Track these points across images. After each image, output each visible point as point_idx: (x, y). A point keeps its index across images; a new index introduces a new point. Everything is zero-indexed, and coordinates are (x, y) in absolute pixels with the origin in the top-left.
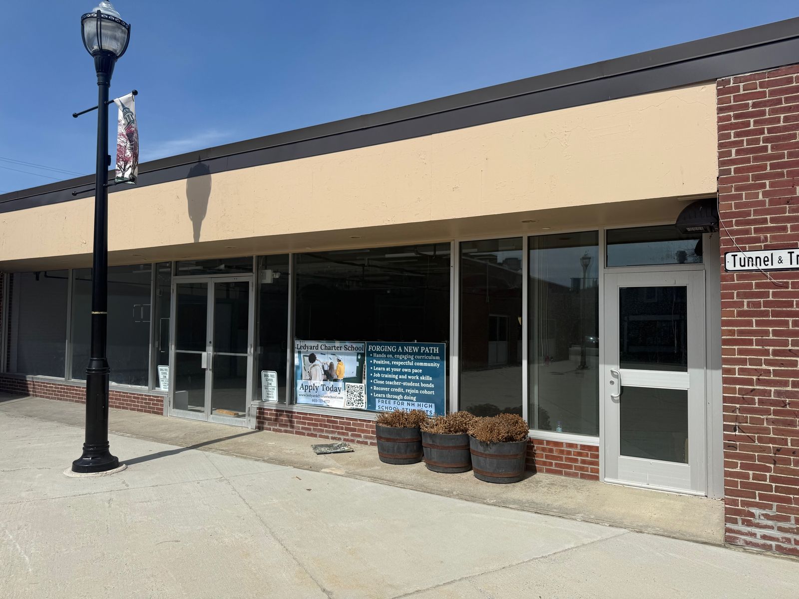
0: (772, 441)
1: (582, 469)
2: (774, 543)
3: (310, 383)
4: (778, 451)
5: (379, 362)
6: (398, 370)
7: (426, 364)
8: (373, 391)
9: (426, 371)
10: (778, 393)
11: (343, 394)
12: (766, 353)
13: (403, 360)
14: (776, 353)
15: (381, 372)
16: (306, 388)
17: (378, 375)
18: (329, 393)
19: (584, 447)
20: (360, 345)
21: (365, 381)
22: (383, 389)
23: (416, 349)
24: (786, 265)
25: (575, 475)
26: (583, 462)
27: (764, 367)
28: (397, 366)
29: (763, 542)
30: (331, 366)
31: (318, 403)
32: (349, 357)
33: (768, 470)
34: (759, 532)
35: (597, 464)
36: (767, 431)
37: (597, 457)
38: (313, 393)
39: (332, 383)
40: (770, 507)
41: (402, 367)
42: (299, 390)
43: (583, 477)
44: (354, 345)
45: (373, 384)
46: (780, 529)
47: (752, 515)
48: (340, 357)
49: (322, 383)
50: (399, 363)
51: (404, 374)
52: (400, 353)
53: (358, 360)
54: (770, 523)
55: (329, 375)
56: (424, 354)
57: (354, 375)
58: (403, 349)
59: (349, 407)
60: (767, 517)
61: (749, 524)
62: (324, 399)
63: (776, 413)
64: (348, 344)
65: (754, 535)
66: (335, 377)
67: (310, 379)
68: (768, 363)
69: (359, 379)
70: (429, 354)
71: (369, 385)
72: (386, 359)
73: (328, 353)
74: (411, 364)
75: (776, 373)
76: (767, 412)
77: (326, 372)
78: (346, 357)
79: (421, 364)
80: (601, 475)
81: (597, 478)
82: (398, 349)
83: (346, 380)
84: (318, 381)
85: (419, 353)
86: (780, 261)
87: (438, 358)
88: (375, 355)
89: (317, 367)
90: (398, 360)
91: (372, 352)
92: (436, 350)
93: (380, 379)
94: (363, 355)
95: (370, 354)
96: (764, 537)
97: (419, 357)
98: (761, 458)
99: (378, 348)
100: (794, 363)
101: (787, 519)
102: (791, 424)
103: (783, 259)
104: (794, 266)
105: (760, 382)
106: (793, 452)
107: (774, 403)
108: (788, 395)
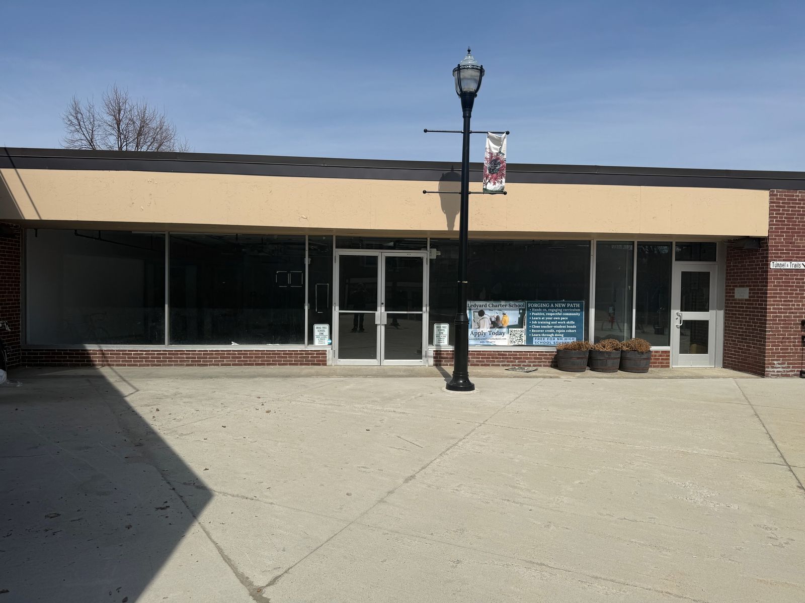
0: (782, 335)
1: (661, 363)
2: (780, 373)
3: (478, 330)
4: (783, 338)
5: (535, 314)
6: (550, 318)
7: (570, 314)
8: (531, 333)
9: (570, 318)
10: (784, 316)
11: (507, 336)
12: (781, 301)
13: (555, 312)
14: (784, 301)
15: (537, 320)
16: (476, 334)
17: (536, 322)
18: (494, 337)
19: (663, 352)
20: (522, 303)
21: (525, 327)
22: (538, 331)
23: (564, 305)
24: (789, 267)
25: (658, 367)
26: (662, 359)
27: (780, 307)
28: (550, 316)
29: (776, 374)
30: (498, 318)
31: (485, 344)
32: (513, 312)
33: (779, 346)
34: (776, 370)
35: (669, 359)
36: (780, 331)
37: (669, 356)
38: (481, 337)
39: (497, 329)
40: (779, 360)
41: (553, 316)
42: (470, 336)
43: (662, 367)
44: (517, 304)
45: (531, 329)
46: (783, 368)
47: (774, 364)
48: (505, 312)
49: (489, 330)
50: (551, 314)
51: (555, 320)
52: (552, 308)
53: (520, 313)
54: (779, 366)
55: (495, 324)
56: (569, 308)
57: (517, 323)
58: (554, 305)
59: (512, 344)
60: (779, 364)
61: (773, 367)
62: (490, 340)
63: (783, 324)
64: (512, 303)
65: (774, 371)
66: (501, 325)
67: (479, 328)
68: (782, 305)
69: (520, 325)
70: (573, 308)
71: (528, 329)
72: (542, 312)
73: (495, 309)
74: (560, 314)
75: (784, 309)
76: (780, 324)
77: (493, 323)
78: (510, 312)
79: (567, 314)
80: (670, 365)
81: (669, 366)
82: (550, 305)
83: (509, 327)
84: (486, 328)
85: (566, 308)
86: (788, 266)
87: (579, 310)
88: (533, 310)
89: (486, 319)
90: (551, 312)
91: (531, 308)
92: (578, 305)
93: (537, 325)
94: (524, 310)
95: (529, 309)
96: (778, 372)
97: (566, 310)
98: (778, 342)
99: (536, 305)
100: (789, 305)
101: (784, 364)
102: (787, 328)
103: (788, 265)
104: (792, 268)
105: (779, 313)
106: (788, 338)
107: (783, 320)
108: (787, 317)
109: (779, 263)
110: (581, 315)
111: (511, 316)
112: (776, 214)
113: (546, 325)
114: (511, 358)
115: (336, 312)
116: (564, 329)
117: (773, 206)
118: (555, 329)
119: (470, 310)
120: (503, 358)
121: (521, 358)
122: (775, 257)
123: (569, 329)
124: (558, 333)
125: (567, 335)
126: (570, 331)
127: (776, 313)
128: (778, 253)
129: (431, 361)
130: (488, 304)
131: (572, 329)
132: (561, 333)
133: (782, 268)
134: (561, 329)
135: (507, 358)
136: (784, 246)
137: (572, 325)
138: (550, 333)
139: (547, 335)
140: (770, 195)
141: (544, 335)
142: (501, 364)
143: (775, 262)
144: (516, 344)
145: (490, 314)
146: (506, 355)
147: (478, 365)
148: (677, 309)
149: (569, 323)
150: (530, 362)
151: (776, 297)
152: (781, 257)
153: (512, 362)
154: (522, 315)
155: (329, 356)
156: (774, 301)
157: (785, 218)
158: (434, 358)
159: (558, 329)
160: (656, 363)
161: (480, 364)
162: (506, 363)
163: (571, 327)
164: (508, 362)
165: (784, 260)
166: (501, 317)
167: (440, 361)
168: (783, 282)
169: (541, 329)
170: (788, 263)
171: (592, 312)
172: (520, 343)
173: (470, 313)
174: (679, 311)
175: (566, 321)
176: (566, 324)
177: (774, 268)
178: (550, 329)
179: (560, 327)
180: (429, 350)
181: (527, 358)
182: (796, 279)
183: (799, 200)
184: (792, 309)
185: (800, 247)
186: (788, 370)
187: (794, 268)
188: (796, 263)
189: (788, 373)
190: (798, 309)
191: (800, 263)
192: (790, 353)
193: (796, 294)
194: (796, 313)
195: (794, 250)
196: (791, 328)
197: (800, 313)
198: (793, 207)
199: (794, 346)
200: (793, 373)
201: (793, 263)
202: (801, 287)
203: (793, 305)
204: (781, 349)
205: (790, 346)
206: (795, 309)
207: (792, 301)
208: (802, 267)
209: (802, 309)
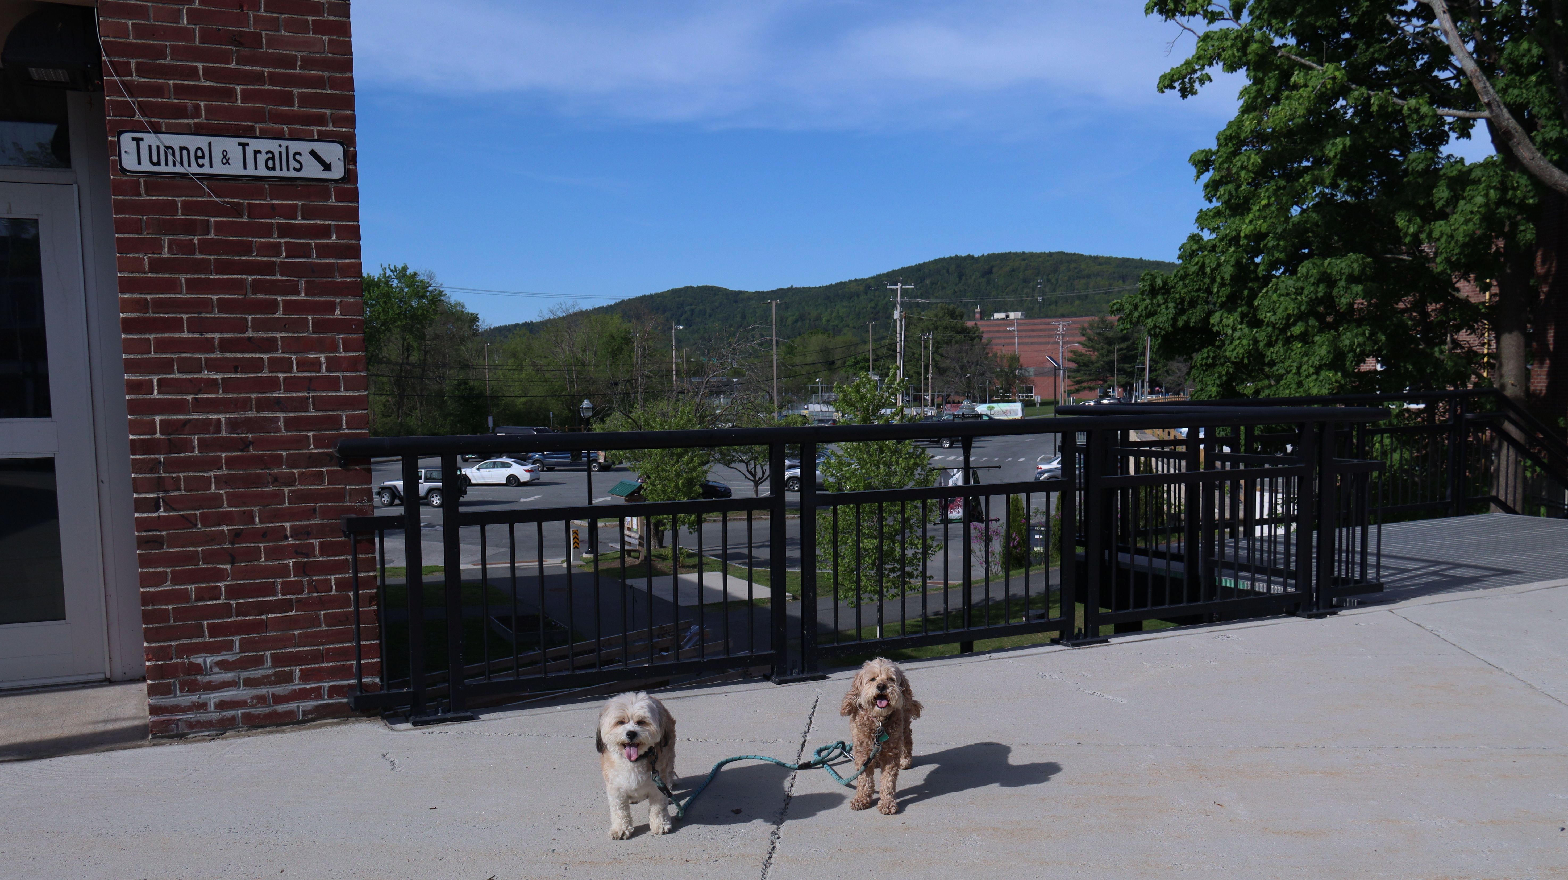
0: (227, 518)
4: (237, 536)
10: (233, 425)
12: (207, 346)
14: (225, 345)
24: (235, 168)
29: (215, 716)
33: (220, 575)
34: (213, 698)
36: (216, 500)
40: (229, 646)
46: (250, 683)
47: (198, 669)
54: (229, 676)
60: (224, 666)
61: (193, 687)
63: (231, 463)
65: (202, 706)
75: (228, 385)
76: (215, 464)
86: (226, 161)
96: (222, 705)
98: (209, 557)
100: (257, 365)
101: (258, 662)
102: (257, 481)
103: (229, 157)
104: (250, 171)
105: (199, 405)
106: (264, 535)
107: (226, 444)
108: (250, 426)
109: (176, 141)
122: (144, 109)
128: (159, 92)
133: (194, 169)
136: (198, 54)
143: (150, 139)
151: (176, 325)
152: (180, 112)
156: (162, 346)
165: (198, 131)
168: (207, 246)
170: (231, 144)
177: (146, 166)
182: (285, 230)
184: (273, 384)
185: (290, 62)
186: (281, 690)
187: (262, 171)
188: (272, 145)
189: (281, 708)
190: (309, 384)
191: (295, 146)
192: (286, 605)
193: (289, 306)
194: (302, 404)
195: (258, 78)
196: (276, 480)
197: (319, 403)
199: (301, 569)
200: (310, 704)
201: (255, 144)
202: (313, 270)
203: (284, 365)
204: (232, 592)
205: (283, 571)
206: (292, 384)
207: (269, 345)
208: (313, 170)
209: (333, 384)
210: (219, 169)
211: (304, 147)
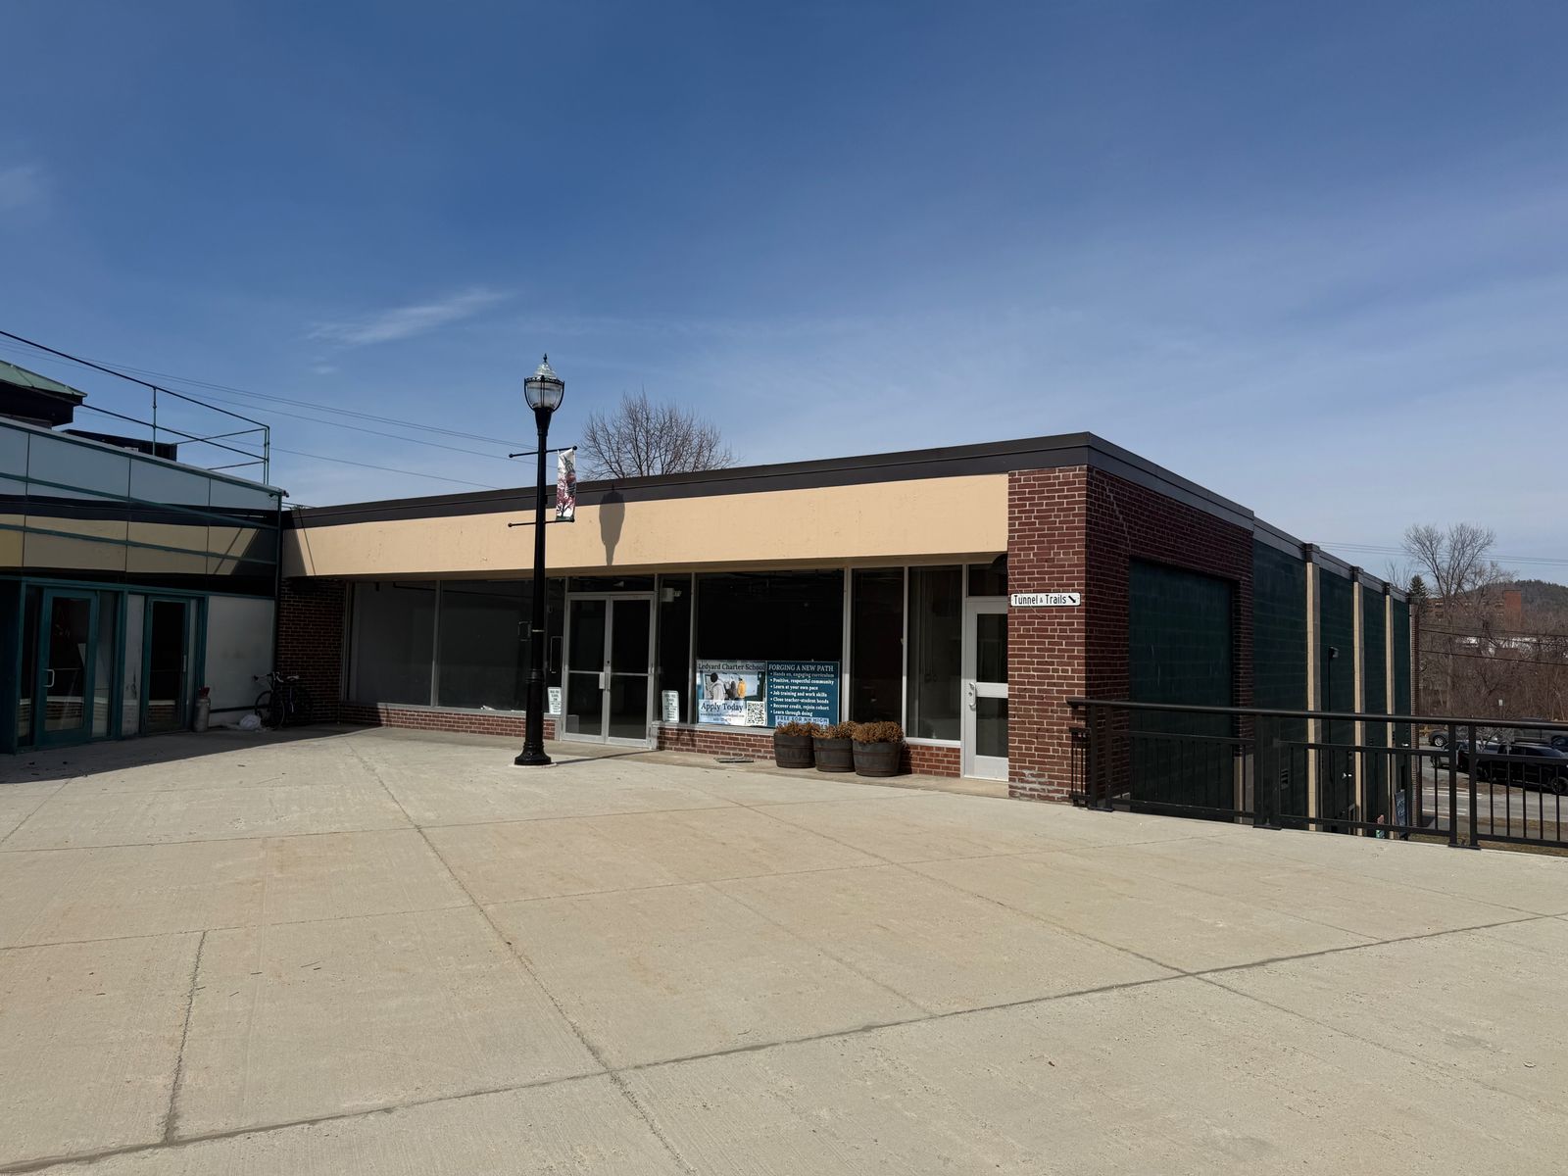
0: (1036, 723)
1: (947, 768)
2: (1036, 793)
3: (712, 702)
4: (1039, 729)
5: (778, 681)
6: (797, 688)
7: (821, 682)
8: (773, 708)
9: (822, 688)
10: (1039, 691)
11: (744, 712)
12: (1032, 663)
13: (801, 678)
14: (1038, 663)
15: (780, 690)
16: (708, 707)
17: (778, 693)
18: (730, 712)
19: (949, 749)
20: (762, 664)
21: (765, 699)
22: (781, 706)
23: (813, 668)
24: (1044, 604)
25: (942, 774)
26: (949, 762)
27: (1032, 673)
28: (795, 684)
29: (1029, 793)
30: (733, 685)
31: (720, 722)
32: (751, 676)
33: (1033, 743)
34: (1028, 786)
35: (958, 763)
36: (1032, 716)
37: (959, 757)
38: (714, 712)
39: (733, 702)
40: (1034, 768)
41: (800, 684)
42: (701, 709)
43: (948, 775)
44: (756, 665)
45: (773, 702)
46: (1040, 783)
47: (1024, 775)
48: (742, 676)
49: (724, 702)
50: (797, 681)
51: (801, 691)
52: (798, 672)
53: (759, 679)
54: (1034, 779)
55: (730, 694)
56: (820, 672)
57: (755, 693)
58: (801, 667)
59: (749, 725)
60: (1032, 775)
61: (1022, 781)
62: (725, 718)
63: (1038, 704)
64: (750, 663)
65: (1025, 788)
66: (737, 696)
67: (712, 699)
68: (1034, 670)
69: (759, 697)
70: (824, 673)
71: (769, 703)
72: (785, 677)
73: (730, 673)
74: (808, 682)
75: (1039, 677)
76: (1033, 704)
77: (727, 691)
78: (747, 676)
79: (817, 682)
80: (962, 773)
81: (958, 775)
82: (796, 667)
83: (747, 698)
84: (720, 700)
85: (816, 672)
86: (1041, 601)
87: (833, 676)
88: (775, 674)
89: (719, 687)
90: (796, 678)
91: (772, 671)
92: (831, 668)
93: (779, 696)
94: (763, 674)
95: (770, 673)
96: (1031, 789)
97: (816, 675)
98: (1030, 736)
99: (778, 667)
100: (1048, 670)
101: (1043, 776)
102: (1046, 711)
103: (1043, 600)
104: (1049, 604)
105: (1029, 683)
106: (1047, 730)
107: (1037, 697)
108: (1045, 691)
109: (1026, 595)
110: (836, 683)
111: (749, 684)
112: (1019, 512)
113: (791, 697)
114: (743, 745)
115: (566, 672)
116: (813, 704)
117: (1014, 500)
118: (802, 704)
119: (701, 672)
120: (734, 744)
121: (755, 746)
122: (1019, 586)
123: (819, 705)
124: (805, 710)
125: (817, 713)
126: (821, 708)
127: (1023, 683)
128: (1024, 580)
129: (654, 743)
130: (722, 664)
131: (824, 705)
132: (810, 711)
133: (1032, 604)
134: (810, 704)
135: (739, 744)
136: (1035, 566)
137: (823, 698)
138: (796, 710)
139: (793, 713)
140: (1010, 481)
141: (788, 713)
142: (731, 752)
143: (1019, 595)
144: (755, 724)
145: (724, 679)
146: (737, 739)
147: (705, 752)
148: (971, 678)
149: (818, 695)
150: (766, 752)
151: (1023, 656)
152: (1029, 586)
153: (744, 750)
154: (762, 681)
155: (557, 726)
157: (1035, 518)
158: (659, 738)
159: (806, 704)
160: (938, 767)
161: (708, 750)
162: (737, 752)
163: (823, 702)
164: (740, 750)
165: (1034, 592)
166: (737, 683)
167: (664, 743)
168: (1034, 630)
169: (784, 703)
170: (1043, 596)
171: (846, 678)
172: (760, 724)
173: (701, 677)
174: (973, 682)
175: (816, 692)
176: (815, 698)
177: (1018, 604)
178: (795, 704)
179: (809, 701)
180: (652, 725)
181: (764, 746)
182: (1059, 624)
183: (1060, 484)
184: (1052, 677)
185: (1063, 566)
186: (1050, 788)
187: (1053, 604)
188: (1056, 595)
189: (1051, 795)
190: (1065, 678)
191: (1063, 595)
192: (1053, 757)
193: (1059, 650)
194: (1062, 685)
195: (1053, 573)
196: (1052, 711)
197: (1068, 685)
198: (1048, 498)
199: (1060, 745)
200: (1060, 795)
201: (1051, 595)
202: (1068, 637)
203: (1057, 671)
204: (1036, 749)
205: (1053, 744)
206: (1059, 677)
207: (1052, 664)
208: (1069, 603)
209: (1073, 678)
210: (1039, 604)
211: (1066, 595)
